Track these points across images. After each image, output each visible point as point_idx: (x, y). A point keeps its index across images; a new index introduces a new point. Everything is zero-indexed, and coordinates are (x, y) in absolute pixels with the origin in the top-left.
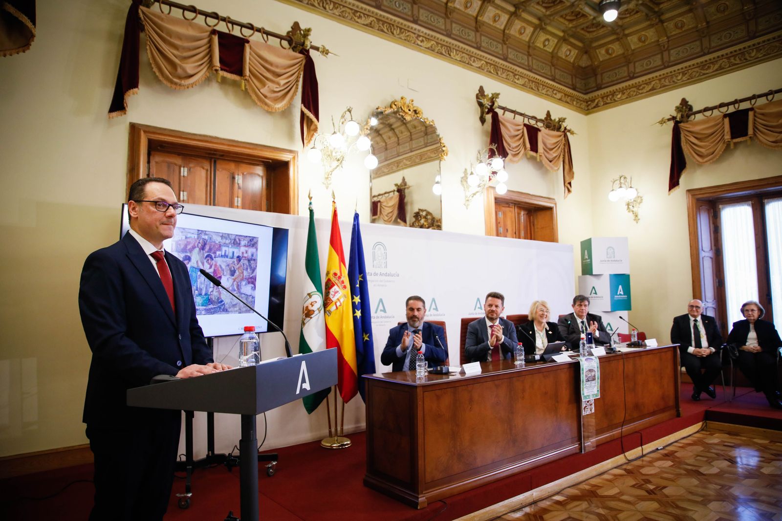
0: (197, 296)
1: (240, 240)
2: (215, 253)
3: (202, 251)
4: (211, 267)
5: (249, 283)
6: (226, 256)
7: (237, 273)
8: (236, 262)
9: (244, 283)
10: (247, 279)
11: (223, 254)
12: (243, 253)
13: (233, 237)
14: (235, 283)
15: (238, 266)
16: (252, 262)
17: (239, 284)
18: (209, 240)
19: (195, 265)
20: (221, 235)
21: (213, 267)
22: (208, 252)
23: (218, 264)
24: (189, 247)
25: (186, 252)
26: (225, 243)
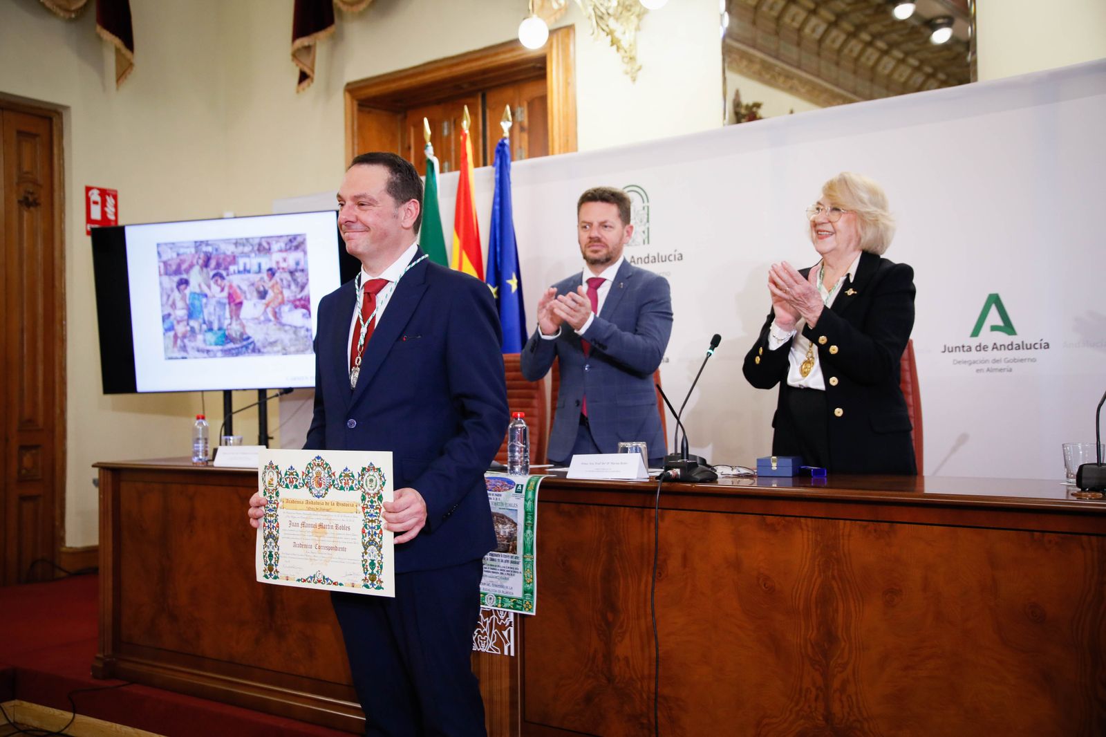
0: (206, 331)
1: (269, 244)
2: (227, 269)
3: (205, 270)
4: (222, 290)
5: (296, 307)
6: (246, 271)
7: (270, 295)
8: (266, 278)
9: (286, 308)
10: (293, 302)
11: (241, 268)
12: (278, 263)
13: (257, 241)
14: (269, 310)
15: (270, 284)
16: (298, 274)
17: (277, 310)
18: (214, 252)
19: (198, 290)
20: (234, 241)
21: (226, 290)
22: (215, 269)
23: (235, 284)
24: (184, 267)
25: (180, 273)
26: (242, 253)
